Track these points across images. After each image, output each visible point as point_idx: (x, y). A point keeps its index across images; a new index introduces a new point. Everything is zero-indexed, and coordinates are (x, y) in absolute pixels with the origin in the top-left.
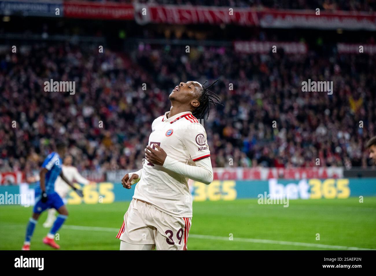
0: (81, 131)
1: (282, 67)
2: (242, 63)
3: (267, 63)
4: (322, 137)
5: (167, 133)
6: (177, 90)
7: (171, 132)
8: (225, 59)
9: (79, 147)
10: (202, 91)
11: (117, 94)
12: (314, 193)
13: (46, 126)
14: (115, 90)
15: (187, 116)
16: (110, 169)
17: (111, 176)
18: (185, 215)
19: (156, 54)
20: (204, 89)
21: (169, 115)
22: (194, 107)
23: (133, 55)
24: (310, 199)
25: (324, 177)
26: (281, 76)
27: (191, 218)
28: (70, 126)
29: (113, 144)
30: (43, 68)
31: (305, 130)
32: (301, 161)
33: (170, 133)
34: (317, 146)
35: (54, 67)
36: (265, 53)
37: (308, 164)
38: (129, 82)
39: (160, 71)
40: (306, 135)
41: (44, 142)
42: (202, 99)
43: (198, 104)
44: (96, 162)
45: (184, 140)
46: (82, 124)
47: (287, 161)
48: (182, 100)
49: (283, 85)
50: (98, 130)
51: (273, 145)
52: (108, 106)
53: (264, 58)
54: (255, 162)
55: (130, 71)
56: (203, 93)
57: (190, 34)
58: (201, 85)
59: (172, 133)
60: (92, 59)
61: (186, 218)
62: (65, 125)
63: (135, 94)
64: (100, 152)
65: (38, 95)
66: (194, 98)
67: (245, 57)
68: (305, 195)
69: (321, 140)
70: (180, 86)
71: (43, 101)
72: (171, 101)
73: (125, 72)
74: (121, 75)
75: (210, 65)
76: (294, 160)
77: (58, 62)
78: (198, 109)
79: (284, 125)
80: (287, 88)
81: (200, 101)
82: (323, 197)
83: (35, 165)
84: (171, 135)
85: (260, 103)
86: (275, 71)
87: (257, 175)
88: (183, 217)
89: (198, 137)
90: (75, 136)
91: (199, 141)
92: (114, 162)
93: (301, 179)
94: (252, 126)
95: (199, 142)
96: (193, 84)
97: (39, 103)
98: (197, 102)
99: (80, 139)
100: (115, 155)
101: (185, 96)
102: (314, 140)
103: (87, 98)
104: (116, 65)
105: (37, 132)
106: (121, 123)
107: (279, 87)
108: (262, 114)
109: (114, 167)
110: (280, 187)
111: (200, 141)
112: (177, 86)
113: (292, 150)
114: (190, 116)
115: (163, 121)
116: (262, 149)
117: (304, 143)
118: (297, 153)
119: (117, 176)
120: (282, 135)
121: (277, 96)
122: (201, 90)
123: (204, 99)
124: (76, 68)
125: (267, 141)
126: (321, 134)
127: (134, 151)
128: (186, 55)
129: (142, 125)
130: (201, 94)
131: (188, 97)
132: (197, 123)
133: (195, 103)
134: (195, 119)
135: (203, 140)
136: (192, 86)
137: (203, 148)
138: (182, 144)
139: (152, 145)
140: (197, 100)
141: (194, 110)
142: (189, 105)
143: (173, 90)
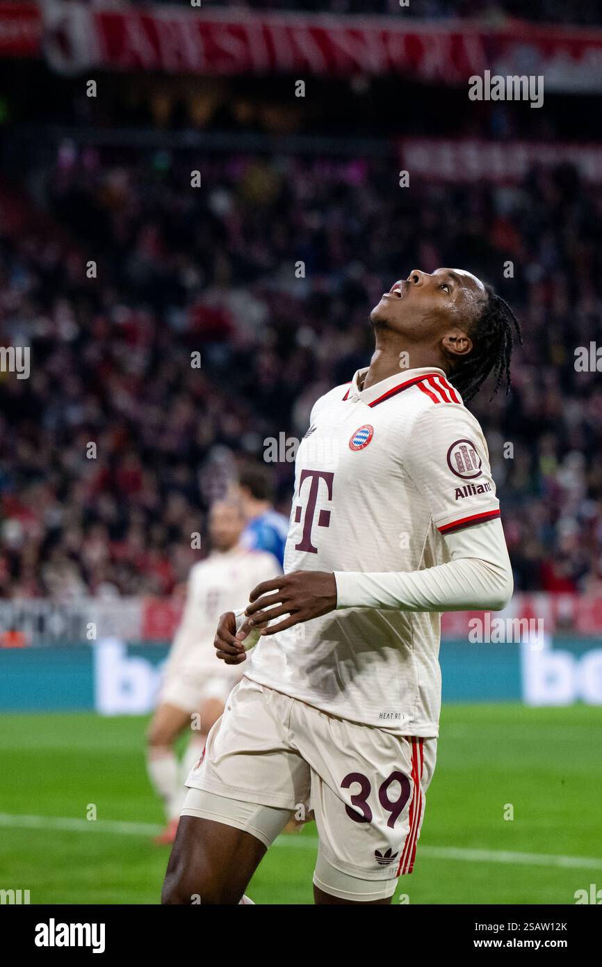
1: (571, 233)
2: (429, 218)
3: (516, 218)
5: (356, 439)
6: (399, 295)
7: (367, 435)
8: (369, 204)
10: (484, 304)
15: (426, 383)
19: (118, 181)
20: (489, 299)
21: (365, 381)
22: (453, 356)
23: (37, 186)
26: (566, 264)
33: (363, 440)
36: (509, 181)
38: (23, 283)
42: (480, 329)
43: (468, 347)
45: (409, 461)
47: (585, 569)
48: (413, 329)
49: (574, 296)
51: (537, 513)
53: (507, 199)
55: (29, 245)
56: (485, 309)
57: (243, 111)
58: (480, 284)
59: (369, 440)
63: (40, 327)
66: (455, 324)
67: (437, 194)
70: (409, 283)
72: (375, 332)
73: (7, 245)
75: (313, 221)
78: (466, 363)
79: (577, 439)
80: (587, 306)
81: (472, 336)
84: (365, 445)
86: (547, 248)
89: (456, 449)
91: (459, 463)
95: (461, 467)
96: (453, 276)
98: (464, 340)
101: (421, 317)
107: (560, 303)
111: (461, 462)
112: (399, 282)
114: (436, 380)
115: (345, 399)
121: (554, 336)
122: (480, 301)
123: (490, 329)
125: (518, 497)
127: (36, 532)
128: (229, 185)
129: (67, 437)
130: (478, 314)
131: (434, 319)
132: (453, 403)
133: (457, 341)
134: (447, 392)
135: (474, 460)
136: (452, 283)
137: (474, 488)
138: (404, 474)
139: (309, 480)
140: (463, 331)
141: (453, 364)
142: (434, 348)
143: (384, 295)
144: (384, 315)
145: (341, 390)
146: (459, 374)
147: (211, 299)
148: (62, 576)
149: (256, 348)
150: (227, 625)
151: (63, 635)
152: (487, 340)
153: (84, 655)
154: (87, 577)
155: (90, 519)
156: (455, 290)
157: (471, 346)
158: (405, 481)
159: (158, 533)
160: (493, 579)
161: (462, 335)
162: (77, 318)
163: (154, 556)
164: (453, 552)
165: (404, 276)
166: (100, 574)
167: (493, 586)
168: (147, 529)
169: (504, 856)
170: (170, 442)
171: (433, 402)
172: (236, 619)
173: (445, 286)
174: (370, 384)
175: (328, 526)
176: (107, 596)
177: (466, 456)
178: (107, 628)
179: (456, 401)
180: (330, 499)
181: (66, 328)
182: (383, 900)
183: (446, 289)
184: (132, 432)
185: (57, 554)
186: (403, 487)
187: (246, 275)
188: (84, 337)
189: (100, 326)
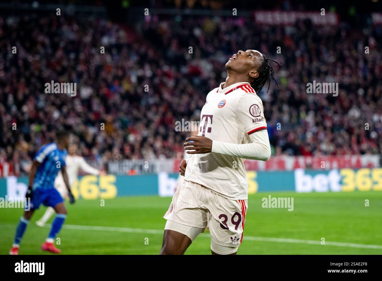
0: (78, 115)
1: (310, 41)
2: (264, 36)
3: (292, 36)
4: (356, 120)
5: (220, 104)
6: (235, 59)
7: (224, 103)
8: (245, 32)
9: (75, 133)
10: (262, 61)
11: (120, 73)
12: (346, 184)
13: (37, 109)
14: (117, 68)
15: (244, 87)
16: (112, 159)
17: (114, 167)
18: (241, 197)
19: (164, 25)
20: (264, 59)
21: (224, 87)
22: (253, 78)
23: (139, 27)
24: (341, 192)
25: (357, 167)
26: (308, 51)
27: (247, 200)
28: (65, 109)
29: (115, 130)
30: (34, 43)
31: (336, 112)
32: (332, 148)
33: (222, 105)
34: (350, 131)
35: (47, 41)
36: (290, 24)
37: (339, 152)
38: (134, 59)
39: (169, 45)
40: (336, 118)
41: (35, 128)
42: (261, 69)
43: (257, 75)
44: (95, 151)
45: (237, 111)
46: (79, 107)
47: (315, 148)
48: (239, 70)
49: (311, 61)
50: (97, 114)
51: (299, 130)
52: (109, 86)
53: (289, 30)
54: (279, 149)
55: (136, 46)
56: (263, 63)
57: (204, 3)
58: (261, 55)
59: (224, 104)
60: (91, 31)
61: (242, 201)
62: (60, 108)
63: (140, 73)
64: (100, 139)
65: (27, 74)
66: (253, 68)
67: (267, 29)
68: (336, 187)
69: (354, 124)
70: (238, 55)
71: (34, 80)
73: (129, 46)
74: (125, 51)
75: (227, 38)
76: (324, 147)
77: (51, 36)
78: (257, 80)
79: (312, 106)
80: (315, 64)
81: (259, 71)
82: (356, 189)
83: (25, 155)
84: (223, 106)
85: (284, 82)
86: (302, 46)
87: (282, 164)
88: (239, 199)
89: (253, 107)
90: (71, 121)
92: (116, 151)
93: (331, 169)
94: (275, 109)
96: (252, 52)
97: (28, 83)
98: (256, 73)
99: (78, 125)
100: (118, 143)
101: (242, 66)
102: (346, 124)
103: (85, 77)
104: (118, 38)
105: (26, 117)
106: (125, 106)
107: (306, 63)
108: (287, 95)
109: (117, 157)
110: (308, 179)
112: (235, 55)
113: (322, 136)
114: (247, 86)
115: (217, 92)
116: (287, 135)
117: (334, 128)
118: (327, 140)
119: (120, 166)
120: (310, 119)
121: (304, 73)
123: (265, 69)
124: (72, 42)
125: (293, 126)
126: (353, 117)
127: (139, 138)
128: (200, 26)
129: (148, 107)
130: (261, 64)
131: (246, 66)
132: (252, 93)
133: (254, 74)
134: (250, 90)
135: (258, 111)
136: (252, 54)
137: (258, 120)
138: (236, 116)
139: (205, 118)
140: (256, 70)
141: (252, 81)
142: (246, 76)
143: (230, 59)
144: (231, 65)
145: (216, 89)
146: (254, 84)
147: (194, 63)
148: (148, 152)
149: (209, 79)
150: (183, 165)
151: (148, 171)
152: (264, 73)
153: (155, 177)
154: (156, 152)
155: (156, 134)
156: (253, 57)
157: (259, 75)
158: (236, 118)
159: (178, 138)
160: (264, 150)
161: (255, 71)
162: (152, 70)
163: (177, 146)
164: (253, 141)
165: (236, 53)
166: (160, 152)
167: (264, 153)
168: (175, 137)
169: (290, 241)
170: (182, 109)
171: (246, 93)
172: (186, 162)
173: (250, 55)
174: (226, 87)
175: (210, 132)
176: (162, 158)
177: (255, 110)
178: (162, 169)
179: (253, 92)
180: (211, 123)
181: (148, 73)
182: (233, 253)
183: (250, 56)
184: (169, 106)
185: (146, 145)
186: (235, 120)
187: (205, 55)
188: (154, 76)
189: (159, 72)
